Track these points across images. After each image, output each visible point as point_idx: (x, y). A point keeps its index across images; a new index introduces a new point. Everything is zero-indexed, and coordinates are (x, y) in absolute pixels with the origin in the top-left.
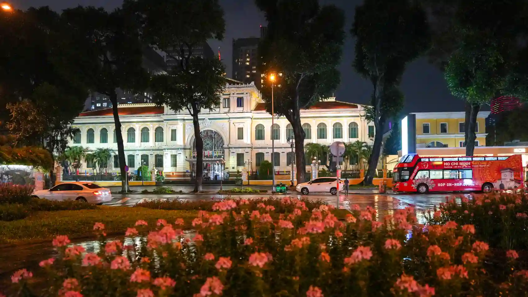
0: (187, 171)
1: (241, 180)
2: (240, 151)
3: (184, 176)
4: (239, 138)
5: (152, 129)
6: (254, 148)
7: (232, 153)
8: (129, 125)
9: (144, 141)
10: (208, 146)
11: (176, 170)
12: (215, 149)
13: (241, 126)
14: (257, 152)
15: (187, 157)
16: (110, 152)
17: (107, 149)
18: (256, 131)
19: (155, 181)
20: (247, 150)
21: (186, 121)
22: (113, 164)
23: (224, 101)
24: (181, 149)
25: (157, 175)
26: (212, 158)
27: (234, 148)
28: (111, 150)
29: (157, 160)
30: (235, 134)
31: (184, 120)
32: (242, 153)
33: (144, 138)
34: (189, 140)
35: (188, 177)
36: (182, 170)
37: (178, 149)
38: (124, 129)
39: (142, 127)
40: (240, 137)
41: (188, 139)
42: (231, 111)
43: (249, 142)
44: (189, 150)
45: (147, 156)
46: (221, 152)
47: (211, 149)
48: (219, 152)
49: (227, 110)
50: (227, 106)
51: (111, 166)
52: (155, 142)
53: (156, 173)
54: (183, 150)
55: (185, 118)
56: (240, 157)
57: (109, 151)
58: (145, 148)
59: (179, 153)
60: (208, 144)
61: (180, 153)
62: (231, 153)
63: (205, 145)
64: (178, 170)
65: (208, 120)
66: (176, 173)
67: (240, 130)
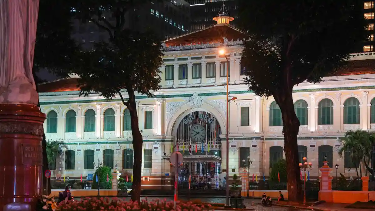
0: (167, 175)
1: (240, 189)
2: (244, 144)
3: (163, 182)
4: (243, 124)
5: (118, 110)
6: (267, 139)
7: (232, 146)
8: (88, 106)
9: (108, 130)
10: (198, 136)
11: (151, 173)
12: (208, 140)
13: (245, 104)
14: (271, 146)
15: (165, 154)
16: (60, 146)
17: (56, 142)
18: (270, 111)
19: (116, 190)
20: (255, 142)
21: (166, 99)
22: (64, 163)
23: (222, 65)
24: (157, 141)
25: (120, 180)
26: (205, 154)
27: (235, 139)
28: (62, 143)
29: (125, 158)
30: (236, 117)
31: (163, 97)
32: (248, 147)
33: (108, 125)
34: (170, 127)
35: (169, 184)
36: (159, 173)
37: (154, 141)
38: (79, 112)
39: (105, 108)
40: (245, 121)
41: (168, 126)
42: (232, 82)
43: (257, 130)
44: (170, 143)
45: (112, 151)
46: (218, 145)
47: (203, 141)
48: (214, 145)
49: (225, 80)
50: (226, 75)
51: (62, 167)
52: (124, 130)
53: (118, 178)
54: (160, 143)
55: (165, 94)
56: (244, 153)
57: (58, 145)
58: (110, 140)
59: (155, 148)
60: (198, 133)
61: (157, 148)
62: (230, 147)
63: (193, 135)
64: (153, 173)
65: (197, 96)
66: (150, 177)
67: (245, 111)
